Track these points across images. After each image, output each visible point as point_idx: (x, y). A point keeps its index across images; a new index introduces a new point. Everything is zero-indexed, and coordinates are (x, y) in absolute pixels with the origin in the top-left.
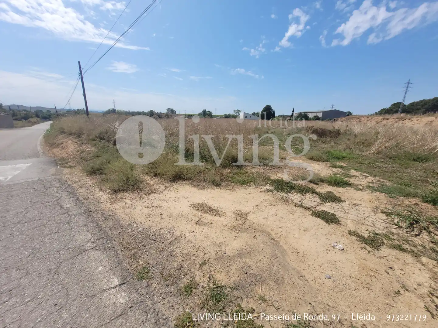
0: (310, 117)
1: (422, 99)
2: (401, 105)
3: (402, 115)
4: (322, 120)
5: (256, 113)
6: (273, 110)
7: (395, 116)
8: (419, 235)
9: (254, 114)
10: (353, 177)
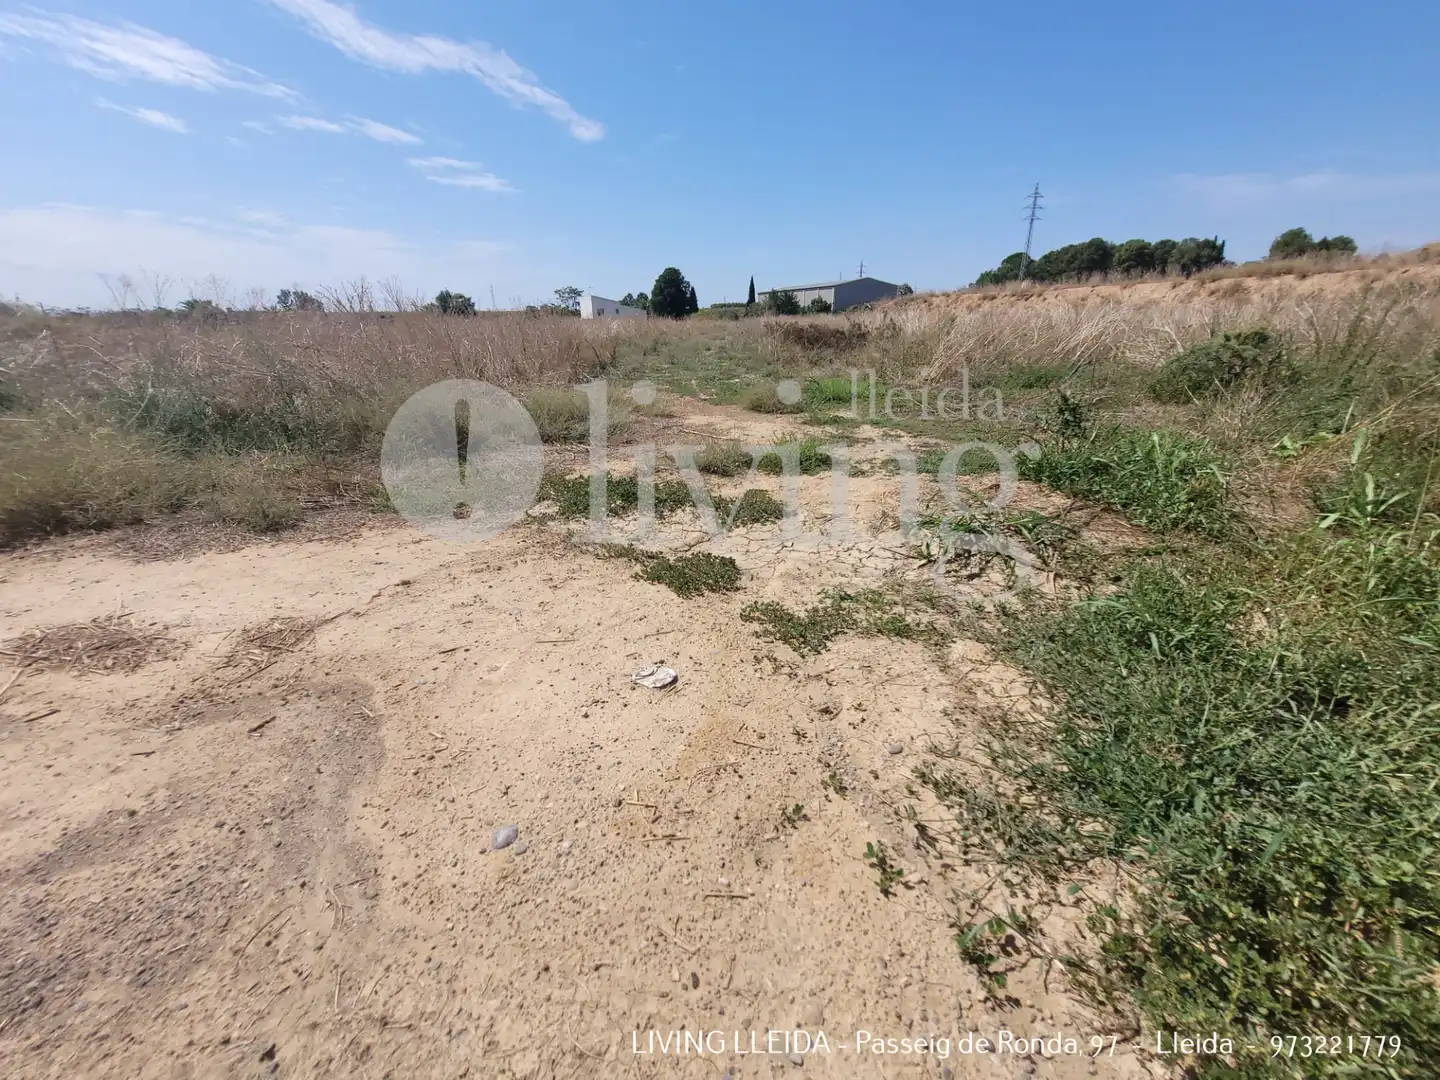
0: (802, 304)
1: (1066, 244)
2: (1024, 263)
3: (1025, 285)
4: (835, 312)
5: (635, 297)
6: (688, 283)
7: (1011, 286)
8: (978, 575)
9: (628, 301)
10: (858, 442)
